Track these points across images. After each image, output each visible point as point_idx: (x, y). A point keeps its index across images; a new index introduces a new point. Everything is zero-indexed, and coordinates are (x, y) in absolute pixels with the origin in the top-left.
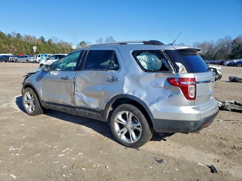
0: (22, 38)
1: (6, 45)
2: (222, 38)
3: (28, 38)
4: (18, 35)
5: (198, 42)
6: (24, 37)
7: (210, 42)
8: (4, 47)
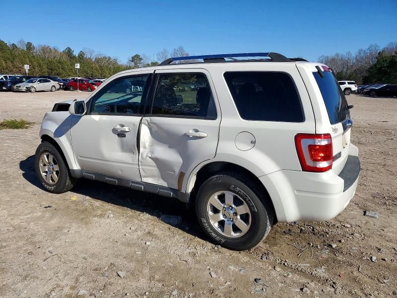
0: (35, 51)
1: (8, 61)
2: (364, 49)
3: (45, 50)
4: (29, 46)
5: (326, 55)
6: (38, 49)
7: (345, 55)
8: (4, 65)
